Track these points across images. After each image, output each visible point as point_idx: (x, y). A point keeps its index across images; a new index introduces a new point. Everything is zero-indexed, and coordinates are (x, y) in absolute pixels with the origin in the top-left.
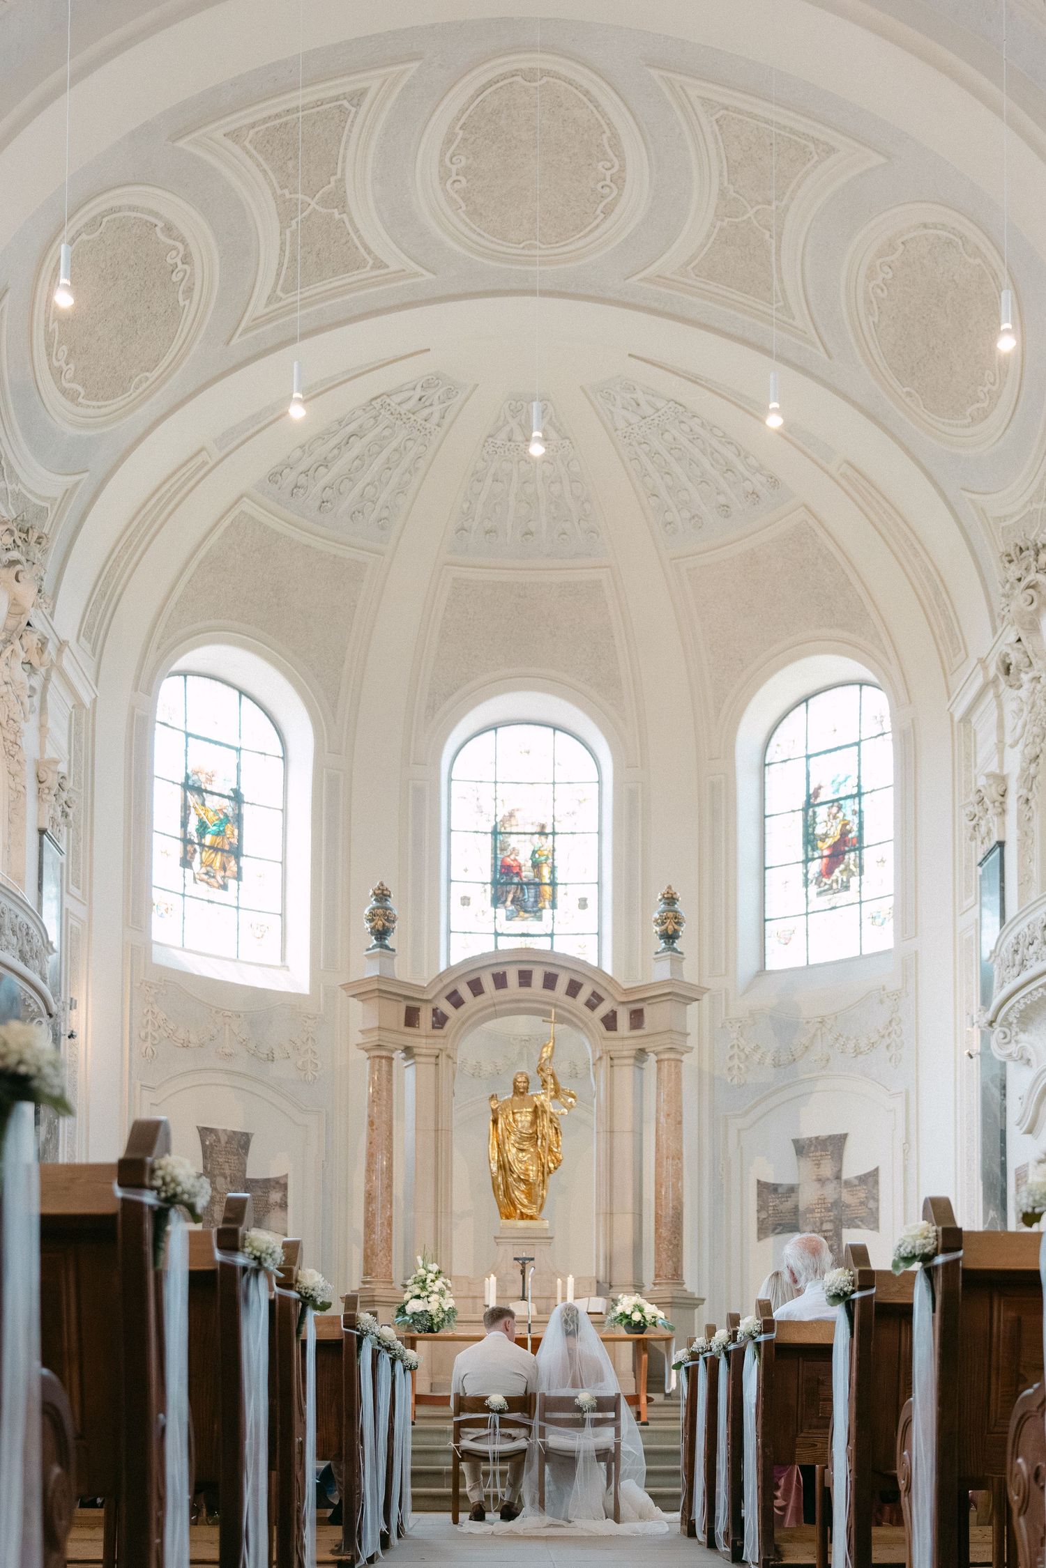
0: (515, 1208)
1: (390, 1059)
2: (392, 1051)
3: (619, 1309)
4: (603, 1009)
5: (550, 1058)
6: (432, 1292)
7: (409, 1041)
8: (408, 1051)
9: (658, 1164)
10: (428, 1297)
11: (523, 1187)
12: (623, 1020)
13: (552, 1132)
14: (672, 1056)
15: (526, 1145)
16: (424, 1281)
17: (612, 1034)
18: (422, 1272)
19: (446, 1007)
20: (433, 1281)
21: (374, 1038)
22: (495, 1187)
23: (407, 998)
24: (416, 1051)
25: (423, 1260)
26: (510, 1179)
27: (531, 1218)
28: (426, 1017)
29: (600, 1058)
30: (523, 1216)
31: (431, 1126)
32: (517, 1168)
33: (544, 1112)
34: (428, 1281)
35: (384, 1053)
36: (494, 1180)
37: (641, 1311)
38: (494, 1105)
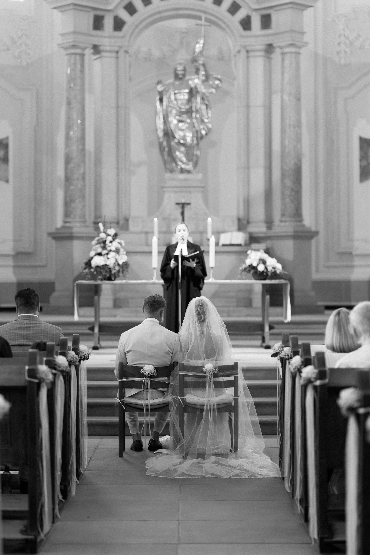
0: (177, 165)
1: (82, 55)
2: (84, 49)
3: (248, 262)
4: (241, 14)
5: (201, 52)
6: (110, 251)
7: (96, 41)
8: (96, 49)
9: (283, 131)
10: (107, 254)
11: (182, 149)
12: (256, 22)
13: (204, 107)
14: (293, 49)
15: (184, 117)
16: (104, 242)
17: (247, 33)
18: (103, 235)
19: (124, 15)
20: (111, 242)
21: (70, 40)
22: (161, 149)
23: (94, 9)
24: (102, 48)
25: (104, 226)
26: (173, 143)
27: (189, 172)
28: (109, 23)
29: (239, 51)
30: (182, 171)
31: (113, 104)
32: (179, 135)
33: (197, 92)
34: (107, 242)
35: (78, 51)
36: (160, 144)
37: (264, 262)
38: (160, 88)
